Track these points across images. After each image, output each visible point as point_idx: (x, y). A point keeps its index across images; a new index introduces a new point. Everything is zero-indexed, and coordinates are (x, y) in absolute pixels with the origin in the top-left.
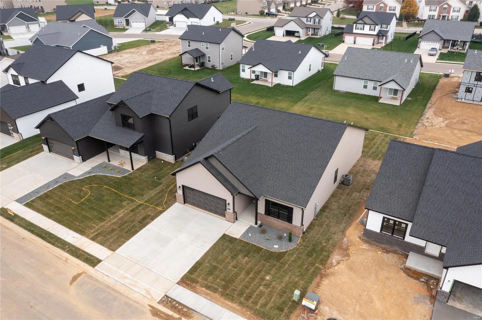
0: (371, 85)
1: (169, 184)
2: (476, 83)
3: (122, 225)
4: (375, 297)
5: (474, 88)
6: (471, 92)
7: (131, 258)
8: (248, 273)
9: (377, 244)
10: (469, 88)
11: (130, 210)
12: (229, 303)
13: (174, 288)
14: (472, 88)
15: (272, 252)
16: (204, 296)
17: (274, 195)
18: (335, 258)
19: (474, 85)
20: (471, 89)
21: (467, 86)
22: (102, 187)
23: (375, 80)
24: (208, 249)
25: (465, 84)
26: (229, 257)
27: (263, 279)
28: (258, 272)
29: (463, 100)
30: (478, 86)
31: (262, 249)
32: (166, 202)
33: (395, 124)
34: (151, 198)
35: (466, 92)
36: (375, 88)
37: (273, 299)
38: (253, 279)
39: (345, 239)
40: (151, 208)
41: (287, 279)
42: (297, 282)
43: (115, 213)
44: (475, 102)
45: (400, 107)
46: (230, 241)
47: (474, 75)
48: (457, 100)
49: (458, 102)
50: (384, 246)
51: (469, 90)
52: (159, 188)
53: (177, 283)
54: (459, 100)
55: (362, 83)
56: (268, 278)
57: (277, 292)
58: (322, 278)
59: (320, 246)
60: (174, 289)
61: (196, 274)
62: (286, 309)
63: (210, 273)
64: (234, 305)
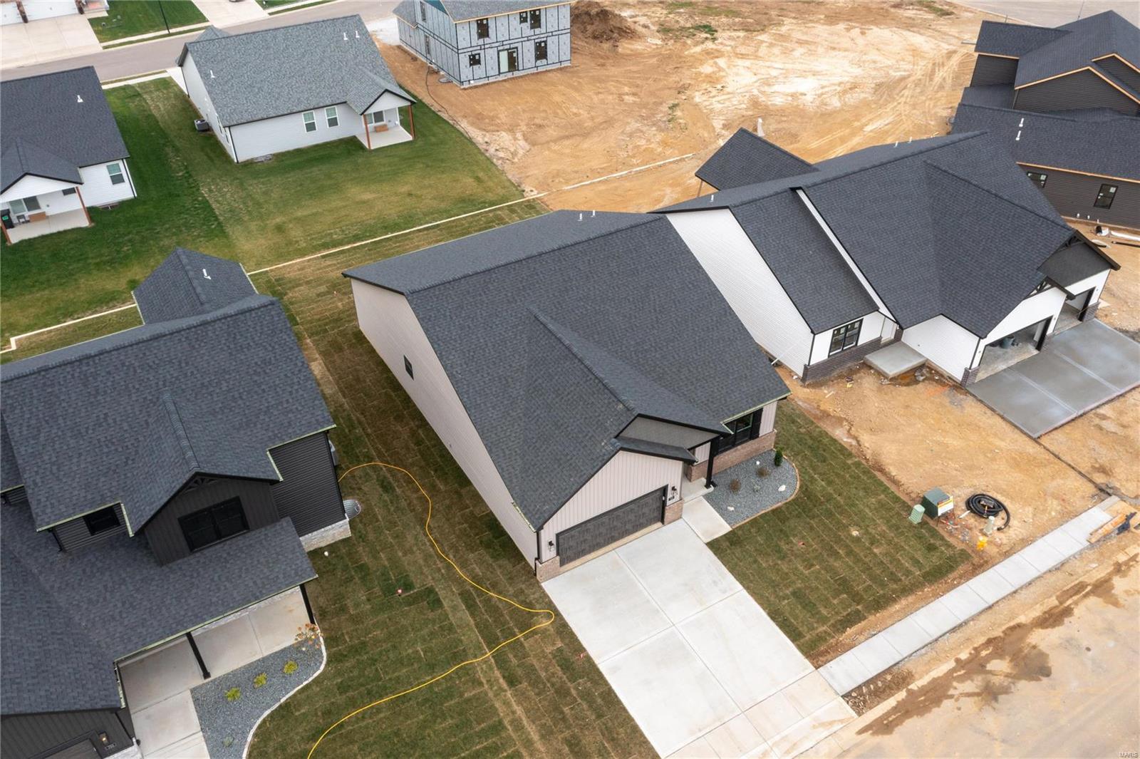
0: (320, 118)
1: (443, 575)
2: (481, 42)
3: (564, 719)
4: (939, 438)
5: (482, 52)
6: (478, 62)
7: (700, 730)
8: (835, 554)
9: (828, 377)
10: (474, 56)
11: (505, 686)
12: (897, 607)
13: (827, 676)
14: (479, 54)
15: (793, 500)
16: (862, 638)
17: (732, 409)
18: (840, 434)
19: (479, 48)
20: (477, 57)
21: (470, 54)
22: (341, 726)
23: (328, 103)
24: (740, 587)
25: (465, 50)
26: (779, 562)
27: (858, 540)
28: (839, 540)
29: (472, 82)
30: (486, 46)
31: (779, 508)
32: (523, 603)
33: (469, 181)
34: (483, 628)
35: (471, 65)
36: (333, 122)
37: (907, 548)
38: (850, 553)
39: (800, 403)
40: (531, 640)
41: (867, 510)
42: (879, 502)
43: (500, 722)
44: (492, 80)
45: (420, 143)
46: (732, 543)
47: (474, 27)
48: (462, 87)
49: (465, 89)
50: (835, 374)
51: (474, 61)
52: (450, 600)
53: (817, 668)
54: (466, 85)
55: (301, 120)
56: (855, 533)
57: (893, 535)
58: (881, 470)
59: (807, 437)
60: (832, 676)
61: (803, 629)
62: (932, 541)
63: (809, 606)
64: (903, 602)
